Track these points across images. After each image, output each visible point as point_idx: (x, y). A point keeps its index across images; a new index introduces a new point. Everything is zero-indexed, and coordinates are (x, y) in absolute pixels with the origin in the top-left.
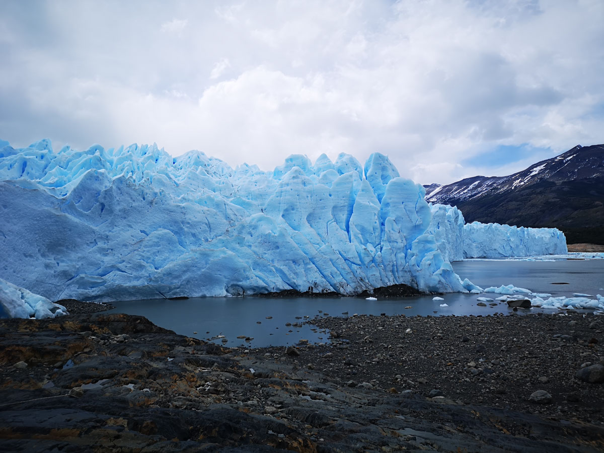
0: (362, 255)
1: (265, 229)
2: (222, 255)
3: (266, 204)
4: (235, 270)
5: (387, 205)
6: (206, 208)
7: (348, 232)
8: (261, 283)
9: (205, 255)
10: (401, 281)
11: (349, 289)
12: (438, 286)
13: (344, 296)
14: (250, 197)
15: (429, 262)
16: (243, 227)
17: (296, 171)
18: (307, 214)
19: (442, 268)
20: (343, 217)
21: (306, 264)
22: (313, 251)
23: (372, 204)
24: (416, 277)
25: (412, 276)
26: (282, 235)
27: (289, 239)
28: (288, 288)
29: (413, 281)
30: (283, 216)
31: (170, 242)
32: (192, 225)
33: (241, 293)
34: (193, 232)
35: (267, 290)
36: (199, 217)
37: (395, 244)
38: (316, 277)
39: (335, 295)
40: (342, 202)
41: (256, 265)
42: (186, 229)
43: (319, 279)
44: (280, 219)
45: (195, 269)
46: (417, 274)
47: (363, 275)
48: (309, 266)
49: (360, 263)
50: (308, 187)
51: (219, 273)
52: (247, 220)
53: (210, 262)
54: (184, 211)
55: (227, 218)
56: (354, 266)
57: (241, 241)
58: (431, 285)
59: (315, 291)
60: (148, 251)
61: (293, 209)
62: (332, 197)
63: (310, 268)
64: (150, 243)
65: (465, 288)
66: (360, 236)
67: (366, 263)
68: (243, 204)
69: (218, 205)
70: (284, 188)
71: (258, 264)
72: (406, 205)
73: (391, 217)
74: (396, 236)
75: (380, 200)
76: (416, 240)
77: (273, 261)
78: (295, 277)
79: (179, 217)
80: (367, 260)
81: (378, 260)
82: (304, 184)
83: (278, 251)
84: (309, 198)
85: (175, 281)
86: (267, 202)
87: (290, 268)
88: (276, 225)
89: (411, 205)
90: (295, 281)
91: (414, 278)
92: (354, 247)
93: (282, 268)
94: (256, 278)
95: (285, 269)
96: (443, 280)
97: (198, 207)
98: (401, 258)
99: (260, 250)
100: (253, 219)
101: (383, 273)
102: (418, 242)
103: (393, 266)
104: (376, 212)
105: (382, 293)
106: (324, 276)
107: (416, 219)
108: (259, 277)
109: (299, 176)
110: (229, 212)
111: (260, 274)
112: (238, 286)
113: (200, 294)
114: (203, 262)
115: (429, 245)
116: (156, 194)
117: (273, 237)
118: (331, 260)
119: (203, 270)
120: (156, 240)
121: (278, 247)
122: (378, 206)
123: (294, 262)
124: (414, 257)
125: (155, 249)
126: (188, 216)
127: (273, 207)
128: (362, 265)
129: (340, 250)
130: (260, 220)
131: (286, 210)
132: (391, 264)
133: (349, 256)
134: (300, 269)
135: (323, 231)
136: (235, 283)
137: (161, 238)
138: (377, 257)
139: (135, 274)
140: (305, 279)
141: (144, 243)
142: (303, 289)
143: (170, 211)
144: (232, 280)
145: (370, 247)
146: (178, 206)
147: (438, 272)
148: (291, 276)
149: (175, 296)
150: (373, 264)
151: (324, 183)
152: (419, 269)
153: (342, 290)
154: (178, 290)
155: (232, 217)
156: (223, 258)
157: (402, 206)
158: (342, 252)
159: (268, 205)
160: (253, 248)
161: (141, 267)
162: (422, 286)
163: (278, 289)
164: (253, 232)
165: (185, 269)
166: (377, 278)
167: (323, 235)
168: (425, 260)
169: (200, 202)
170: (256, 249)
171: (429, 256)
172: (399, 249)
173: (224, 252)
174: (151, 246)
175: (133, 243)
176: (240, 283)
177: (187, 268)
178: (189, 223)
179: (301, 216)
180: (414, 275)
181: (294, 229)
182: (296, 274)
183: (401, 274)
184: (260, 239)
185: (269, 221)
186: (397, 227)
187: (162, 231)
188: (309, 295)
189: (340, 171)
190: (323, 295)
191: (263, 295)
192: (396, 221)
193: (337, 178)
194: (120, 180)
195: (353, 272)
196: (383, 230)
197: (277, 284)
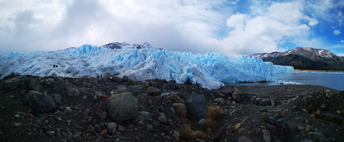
1: (240, 71)
4: (236, 78)
7: (254, 71)
8: (241, 80)
9: (231, 76)
10: (264, 80)
11: (255, 81)
16: (236, 70)
17: (245, 60)
19: (270, 78)
20: (253, 69)
22: (249, 75)
23: (258, 67)
26: (244, 72)
28: (245, 81)
31: (225, 73)
32: (228, 70)
36: (230, 69)
38: (249, 79)
39: (253, 82)
40: (253, 66)
41: (239, 77)
43: (250, 80)
44: (243, 69)
47: (257, 79)
50: (247, 63)
51: (234, 79)
52: (237, 69)
54: (227, 68)
55: (234, 69)
57: (236, 73)
58: (269, 80)
62: (251, 65)
66: (256, 72)
68: (236, 66)
69: (232, 67)
70: (243, 64)
73: (262, 69)
74: (263, 72)
75: (260, 66)
76: (266, 73)
79: (226, 69)
80: (258, 76)
81: (260, 76)
83: (243, 75)
84: (248, 65)
88: (242, 71)
89: (265, 67)
91: (266, 79)
92: (255, 74)
94: (240, 80)
95: (244, 78)
96: (271, 80)
97: (229, 67)
98: (264, 76)
99: (240, 75)
101: (260, 78)
103: (262, 77)
105: (260, 82)
107: (266, 69)
110: (234, 68)
112: (237, 81)
113: (231, 82)
115: (268, 74)
116: (223, 65)
118: (252, 76)
119: (231, 78)
122: (260, 67)
127: (241, 67)
130: (240, 69)
131: (244, 67)
133: (255, 76)
134: (247, 78)
135: (250, 71)
142: (247, 81)
143: (225, 68)
145: (258, 74)
148: (245, 79)
149: (227, 83)
153: (254, 82)
156: (234, 76)
160: (238, 74)
161: (222, 78)
162: (267, 81)
164: (238, 71)
166: (259, 80)
169: (229, 66)
171: (268, 76)
172: (263, 74)
174: (223, 74)
177: (229, 78)
179: (246, 69)
181: (245, 71)
183: (264, 78)
184: (240, 73)
185: (241, 70)
186: (263, 71)
187: (224, 72)
188: (248, 82)
189: (252, 60)
190: (251, 82)
191: (241, 82)
192: (263, 70)
193: (252, 62)
194: (219, 63)
195: (255, 78)
196: (260, 71)
197: (243, 80)
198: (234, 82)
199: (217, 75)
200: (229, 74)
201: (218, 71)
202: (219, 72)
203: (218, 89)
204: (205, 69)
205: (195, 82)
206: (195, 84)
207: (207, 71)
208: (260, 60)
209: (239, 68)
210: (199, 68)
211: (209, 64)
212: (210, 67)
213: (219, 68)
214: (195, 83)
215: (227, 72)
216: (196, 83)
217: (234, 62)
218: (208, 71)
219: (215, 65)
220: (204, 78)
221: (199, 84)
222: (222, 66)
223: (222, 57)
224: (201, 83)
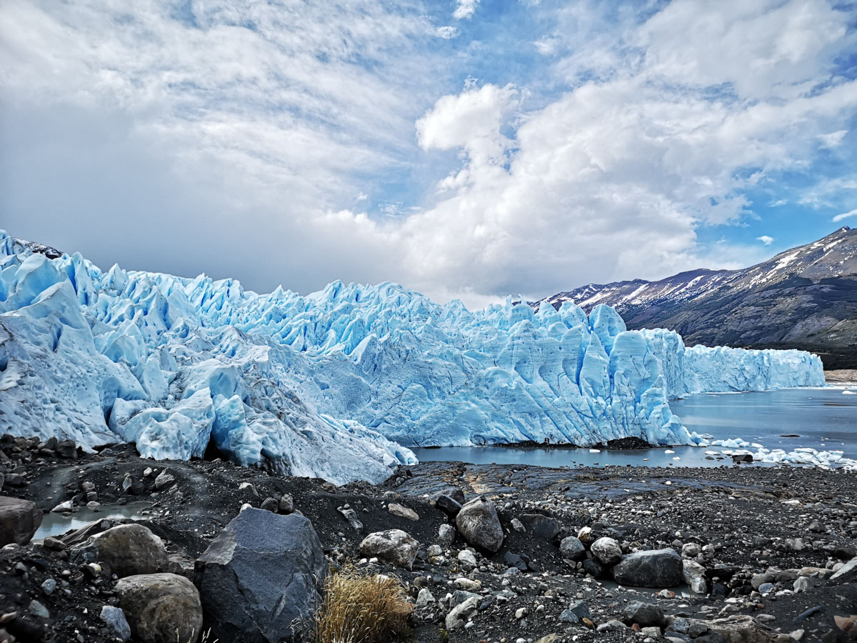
0: (594, 409)
1: (501, 382)
2: (467, 408)
3: (498, 357)
4: (478, 422)
5: (616, 358)
6: (447, 363)
7: (578, 383)
8: (503, 435)
9: (452, 408)
10: (631, 434)
11: (583, 441)
12: (667, 439)
13: (579, 447)
14: (482, 349)
15: (658, 415)
16: (480, 380)
17: (527, 325)
18: (539, 367)
19: (670, 421)
20: (574, 370)
21: (541, 416)
22: (547, 404)
23: (601, 358)
24: (645, 430)
25: (641, 429)
26: (518, 389)
27: (525, 392)
28: (525, 439)
29: (642, 433)
30: (515, 368)
31: (422, 396)
32: (438, 380)
33: (483, 443)
34: (438, 385)
35: (507, 441)
36: (443, 372)
37: (625, 397)
38: (551, 429)
39: (571, 446)
40: (572, 356)
41: (495, 417)
42: (433, 383)
43: (555, 431)
44: (512, 372)
45: (444, 420)
46: (647, 427)
47: (595, 427)
48: (544, 419)
49: (592, 416)
50: (538, 341)
51: (465, 424)
52: (484, 372)
53: (457, 414)
54: (431, 366)
55: (465, 371)
56: (586, 419)
57: (479, 394)
58: (660, 438)
59: (551, 442)
60: (406, 405)
61: (525, 362)
62: (562, 350)
63: (544, 420)
64: (407, 397)
65: (692, 440)
66: (591, 389)
67: (598, 416)
68: (476, 356)
69: (456, 359)
70: (515, 342)
71: (496, 416)
72: (634, 359)
73: (620, 371)
74: (625, 389)
75: (608, 351)
76: (645, 394)
77: (509, 413)
78: (532, 428)
79: (427, 372)
80: (598, 413)
81: (610, 413)
82: (535, 337)
83: (515, 403)
84: (540, 351)
85: (428, 432)
86: (499, 354)
87: (527, 421)
88: (511, 379)
89: (640, 359)
90: (532, 432)
91: (643, 431)
92: (586, 401)
93: (519, 419)
94: (496, 430)
95: (522, 421)
96: (672, 433)
97: (440, 362)
98: (631, 411)
99: (497, 403)
100: (489, 373)
101: (614, 426)
102: (647, 396)
103: (623, 418)
104: (606, 366)
105: (616, 446)
106: (559, 428)
107: (645, 373)
108: (500, 429)
109: (530, 329)
110: (465, 365)
111: (499, 425)
112: (480, 436)
113: (448, 444)
114: (451, 414)
115: (657, 399)
116: (407, 352)
117: (510, 390)
118: (565, 413)
119: (451, 422)
120: (412, 394)
121: (514, 400)
122: (607, 360)
123: (530, 414)
124: (643, 410)
125: (411, 402)
126: (434, 371)
127: (506, 360)
128: (594, 417)
129: (573, 403)
130: (496, 373)
131: (518, 363)
132: (621, 417)
133: (582, 408)
134: (537, 422)
135: (554, 383)
136: (478, 433)
137: (415, 392)
138: (607, 411)
139: (397, 425)
140: (541, 431)
141: (403, 397)
142: (541, 441)
143: (419, 367)
144: (476, 431)
145: (601, 400)
146: (426, 362)
147: (667, 425)
148: (528, 429)
149: (427, 446)
150: (604, 417)
151: (552, 336)
152: (648, 422)
153: (577, 442)
154: (430, 440)
155: (469, 370)
156: (468, 410)
157: (631, 360)
158: (574, 405)
159: (500, 358)
160: (491, 400)
161: (401, 419)
162: (651, 439)
163: (516, 440)
164: (489, 384)
165: (436, 420)
166: (609, 432)
167: (555, 387)
168: (654, 413)
169: (441, 357)
170: (494, 402)
171: (658, 409)
172: (629, 402)
173: (469, 405)
174: (408, 400)
175: (394, 397)
176: (482, 434)
177: (437, 420)
178: (435, 378)
179: (532, 370)
180: (644, 427)
181: (527, 381)
182: (532, 425)
183: (631, 426)
184: (497, 392)
185: (505, 375)
186: (626, 381)
187: (416, 386)
188: (545, 446)
189: (566, 322)
190: (559, 446)
191: (503, 445)
192: (625, 374)
193: (566, 331)
194: (386, 342)
195: (587, 425)
196: (612, 383)
197: (516, 435)
198: (470, 444)
199: (375, 406)
200: (438, 400)
201: (380, 382)
202: (389, 389)
203: (381, 480)
204: (312, 372)
205: (259, 447)
206: (259, 456)
207: (324, 387)
208: (611, 321)
209: (492, 368)
210: (280, 366)
211: (333, 347)
212: (338, 360)
213: (387, 369)
214: (254, 452)
215: (427, 386)
216: (263, 452)
217: (465, 333)
218: (327, 382)
219: (366, 353)
220: (304, 423)
221: (278, 458)
222: (404, 355)
223: (405, 311)
224: (287, 451)
